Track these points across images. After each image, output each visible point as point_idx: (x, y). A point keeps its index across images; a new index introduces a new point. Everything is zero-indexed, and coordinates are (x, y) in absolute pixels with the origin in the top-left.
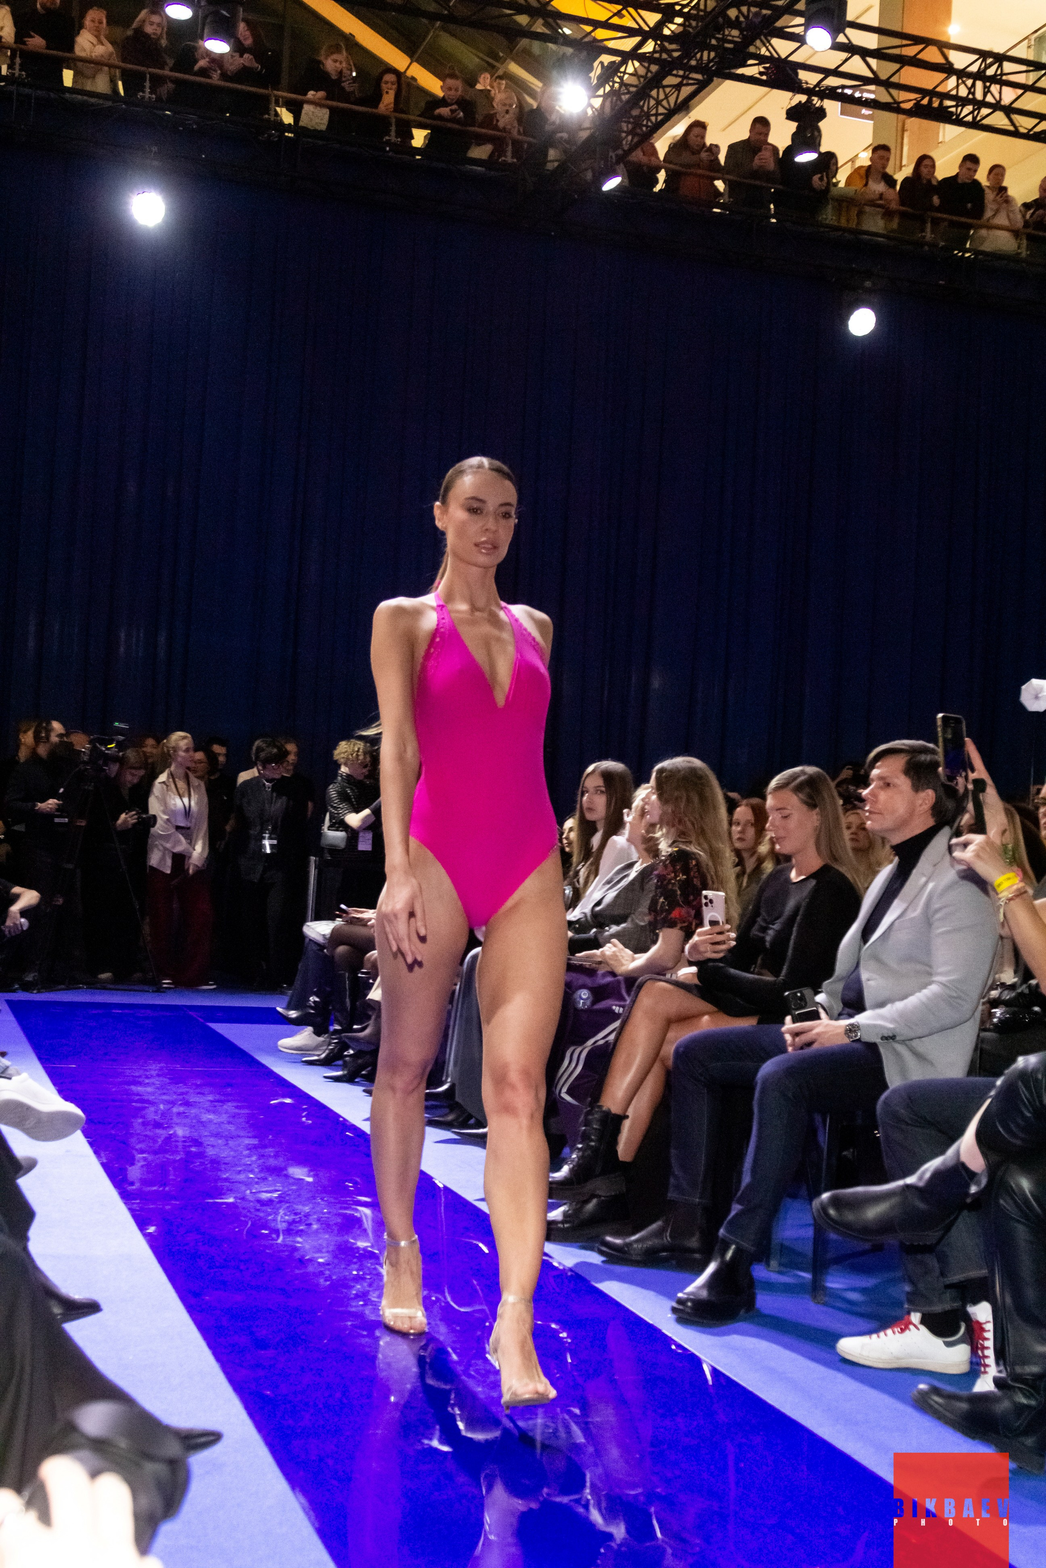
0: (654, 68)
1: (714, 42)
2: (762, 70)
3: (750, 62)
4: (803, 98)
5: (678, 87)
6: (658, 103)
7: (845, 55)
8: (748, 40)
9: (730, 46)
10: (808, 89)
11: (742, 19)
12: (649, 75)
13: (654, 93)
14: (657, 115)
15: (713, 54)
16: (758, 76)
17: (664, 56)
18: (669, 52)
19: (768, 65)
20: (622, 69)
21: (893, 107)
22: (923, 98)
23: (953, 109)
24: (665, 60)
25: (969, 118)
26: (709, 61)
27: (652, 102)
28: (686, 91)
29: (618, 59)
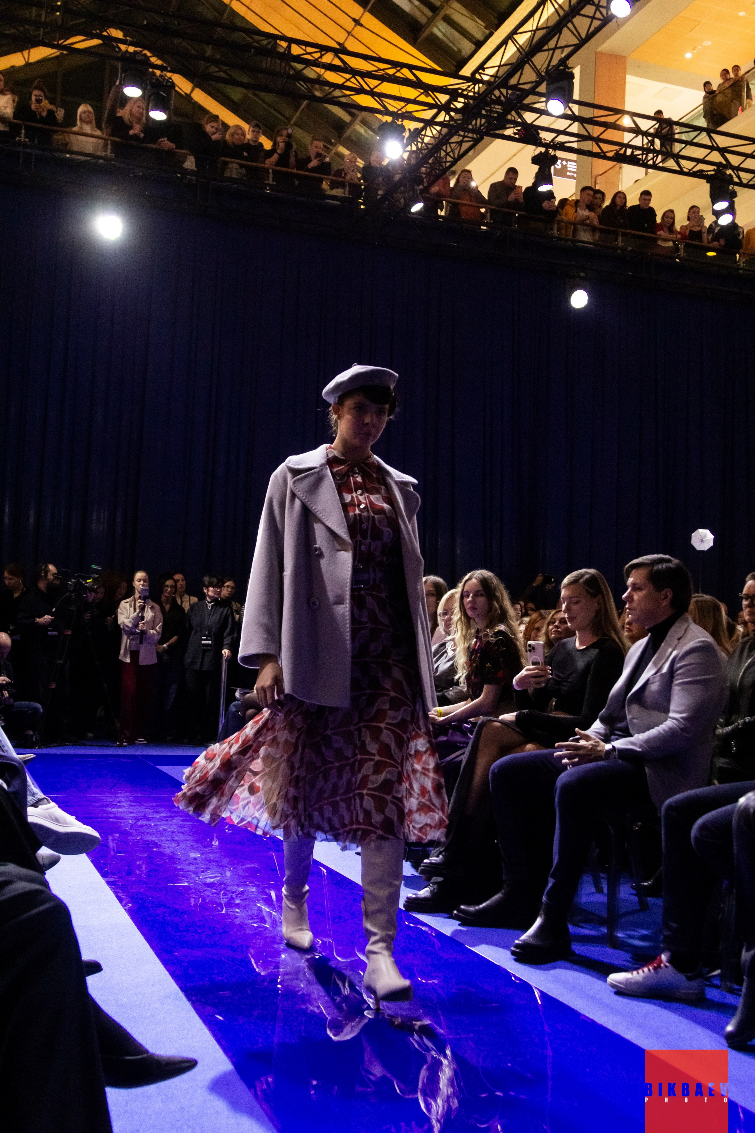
0: (445, 131)
1: (484, 112)
2: (516, 131)
3: (508, 126)
4: (543, 150)
5: (460, 143)
6: (447, 154)
7: (569, 122)
8: (507, 112)
9: (495, 115)
10: (546, 143)
11: (502, 98)
12: (441, 136)
13: (444, 148)
14: (446, 162)
15: (483, 121)
16: (513, 135)
17: (451, 123)
18: (455, 121)
19: (519, 128)
20: (423, 133)
21: (602, 156)
22: (620, 149)
23: (640, 157)
24: (452, 125)
25: (651, 162)
26: (481, 125)
27: (443, 153)
28: (465, 146)
29: (420, 125)
